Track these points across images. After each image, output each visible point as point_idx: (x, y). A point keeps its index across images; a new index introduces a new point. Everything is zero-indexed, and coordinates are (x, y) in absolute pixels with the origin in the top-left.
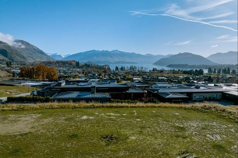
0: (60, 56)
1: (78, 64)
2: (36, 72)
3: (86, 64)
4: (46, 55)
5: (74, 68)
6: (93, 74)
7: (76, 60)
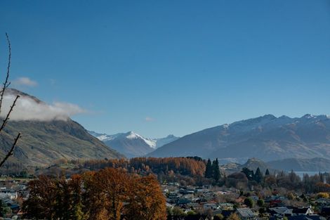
0: (139, 142)
1: (212, 170)
2: (85, 195)
3: (246, 171)
4: (91, 139)
5: (200, 185)
6: (296, 210)
7: (204, 157)
